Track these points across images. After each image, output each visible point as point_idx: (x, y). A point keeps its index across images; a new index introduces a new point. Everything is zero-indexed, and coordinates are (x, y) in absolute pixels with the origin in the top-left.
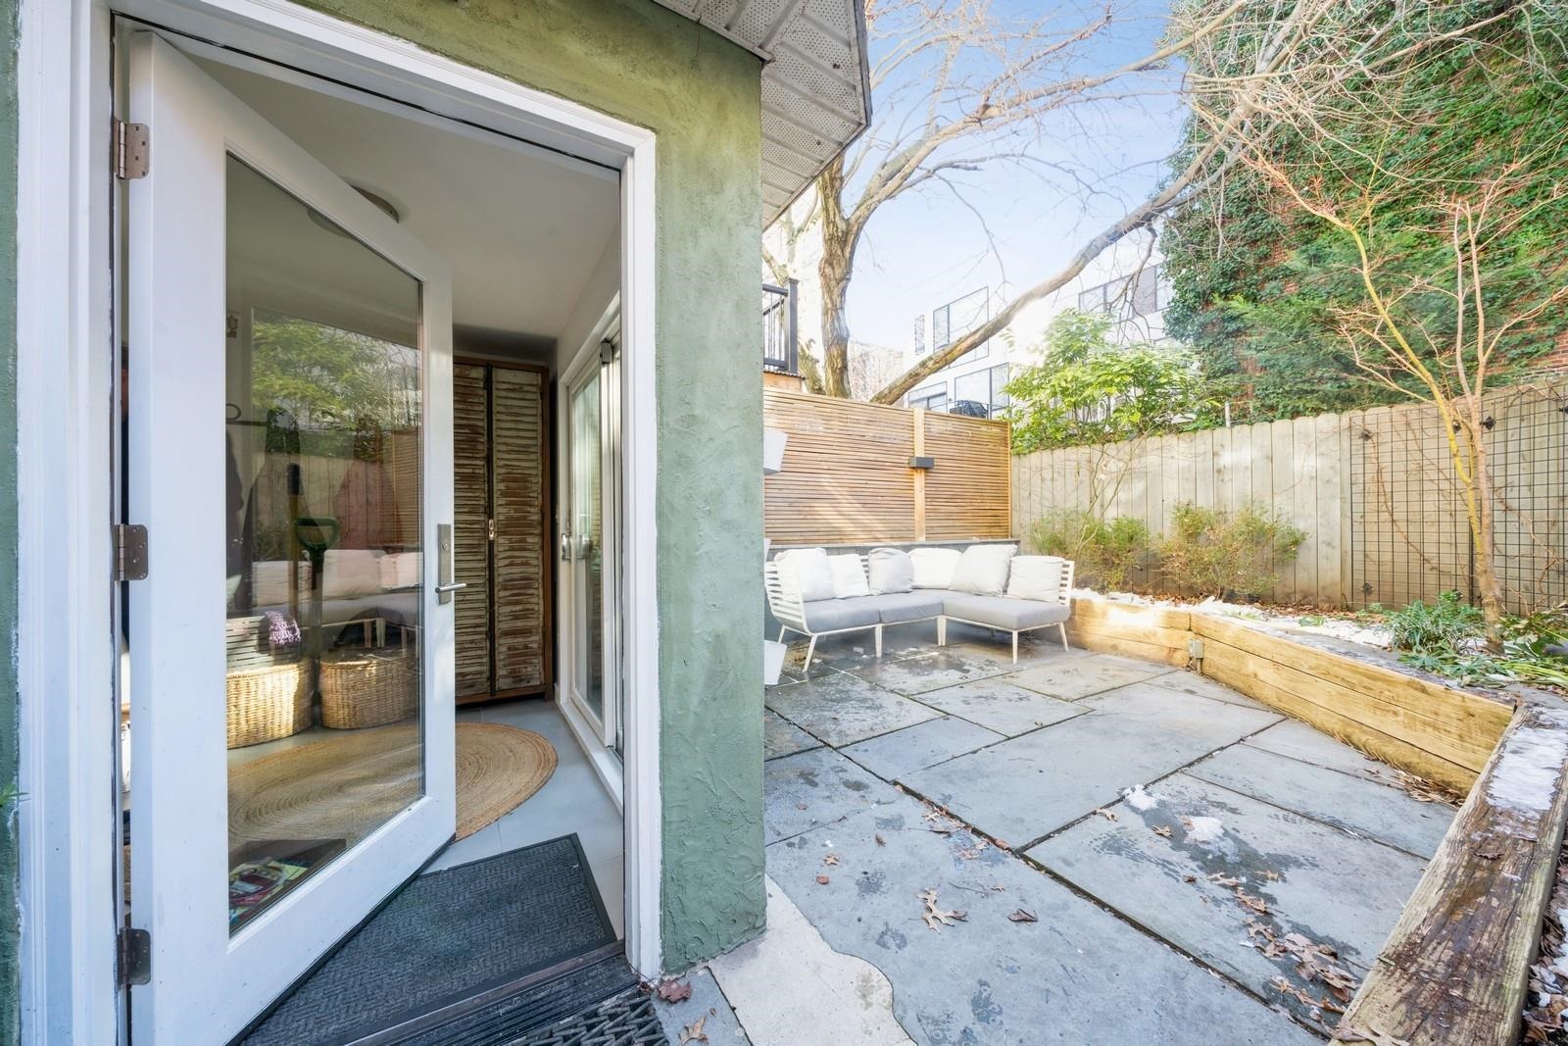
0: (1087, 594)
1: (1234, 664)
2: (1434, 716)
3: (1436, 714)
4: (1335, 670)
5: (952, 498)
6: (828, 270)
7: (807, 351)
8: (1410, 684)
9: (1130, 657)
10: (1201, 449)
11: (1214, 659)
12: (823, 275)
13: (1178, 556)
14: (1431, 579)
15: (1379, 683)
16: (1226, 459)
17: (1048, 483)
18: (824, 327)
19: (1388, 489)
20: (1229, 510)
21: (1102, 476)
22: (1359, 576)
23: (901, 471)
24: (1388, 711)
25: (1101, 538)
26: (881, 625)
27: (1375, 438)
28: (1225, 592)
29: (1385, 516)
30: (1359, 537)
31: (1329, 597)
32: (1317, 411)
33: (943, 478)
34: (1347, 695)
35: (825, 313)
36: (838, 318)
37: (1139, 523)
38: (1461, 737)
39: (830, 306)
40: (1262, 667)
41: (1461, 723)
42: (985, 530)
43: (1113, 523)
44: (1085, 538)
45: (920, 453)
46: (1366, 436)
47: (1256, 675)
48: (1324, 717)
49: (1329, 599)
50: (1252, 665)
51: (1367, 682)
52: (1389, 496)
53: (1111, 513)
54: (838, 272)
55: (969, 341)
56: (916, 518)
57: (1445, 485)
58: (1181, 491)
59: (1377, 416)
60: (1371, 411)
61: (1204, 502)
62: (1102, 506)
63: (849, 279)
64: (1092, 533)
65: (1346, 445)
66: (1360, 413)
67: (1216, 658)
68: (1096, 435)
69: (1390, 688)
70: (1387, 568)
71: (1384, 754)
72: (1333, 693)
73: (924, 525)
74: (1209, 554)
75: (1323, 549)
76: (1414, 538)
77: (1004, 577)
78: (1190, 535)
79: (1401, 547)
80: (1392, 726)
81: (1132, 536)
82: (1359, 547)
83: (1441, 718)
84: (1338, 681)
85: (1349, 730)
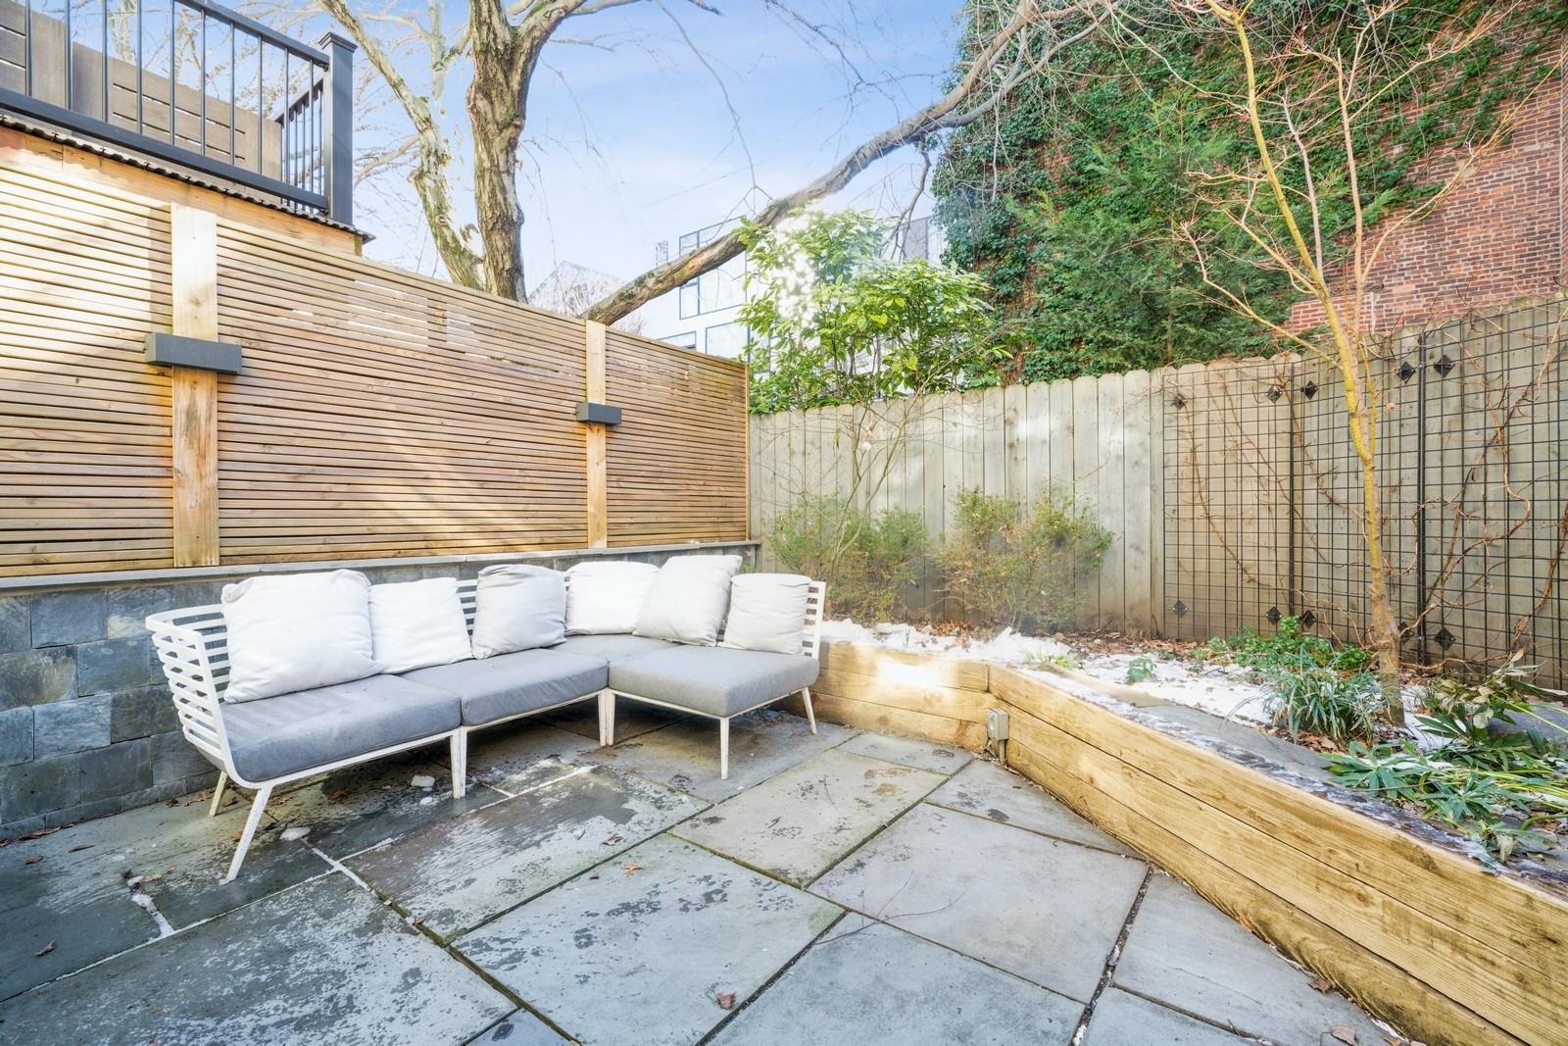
0: (846, 631)
1: (1055, 755)
2: (1454, 923)
3: (1458, 918)
4: (1235, 794)
5: (656, 476)
6: (482, 104)
7: (462, 243)
8: (1396, 847)
9: (905, 737)
10: (991, 411)
11: (1025, 742)
12: (474, 109)
13: (964, 567)
14: (1249, 595)
15: (1326, 833)
16: (1024, 429)
17: (798, 460)
18: (479, 198)
19: (1203, 474)
20: (1023, 501)
21: (866, 446)
22: (1172, 593)
23: (562, 425)
24: (1349, 892)
25: (865, 541)
26: (464, 731)
27: (1189, 407)
28: (1021, 618)
29: (1200, 511)
30: (1171, 539)
31: (1137, 621)
32: (1119, 369)
33: (640, 443)
34: (1260, 844)
35: (480, 175)
36: (503, 190)
37: (915, 517)
38: (1521, 980)
39: (487, 164)
40: (1103, 768)
41: (1522, 952)
42: (708, 528)
43: (882, 518)
44: (845, 541)
45: (597, 396)
46: (1180, 403)
47: (1092, 781)
48: (1216, 878)
49: (1138, 624)
50: (1087, 763)
51: (1301, 826)
52: (1203, 484)
53: (880, 503)
54: (501, 112)
55: (706, 256)
56: (590, 509)
57: (1264, 470)
58: (966, 473)
59: (1190, 376)
60: (1185, 368)
61: (993, 489)
62: (868, 493)
63: (519, 128)
64: (854, 533)
65: (1157, 414)
66: (1172, 370)
67: (1028, 742)
68: (860, 390)
69: (1354, 848)
70: (1201, 580)
71: (1342, 976)
72: (1233, 834)
73: (604, 522)
74: (1002, 566)
75: (1131, 554)
76: (1231, 540)
77: (721, 609)
78: (981, 537)
79: (1218, 552)
80: (1360, 924)
81: (906, 538)
82: (1171, 552)
83: (1470, 930)
84: (1242, 814)
85: (1266, 912)
